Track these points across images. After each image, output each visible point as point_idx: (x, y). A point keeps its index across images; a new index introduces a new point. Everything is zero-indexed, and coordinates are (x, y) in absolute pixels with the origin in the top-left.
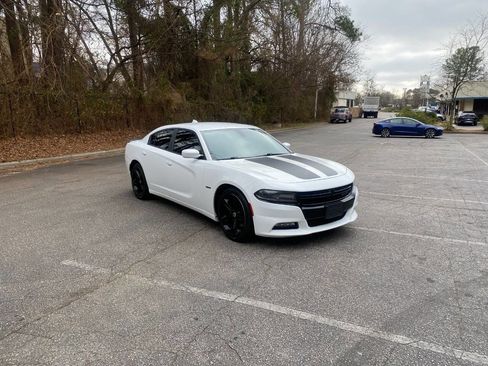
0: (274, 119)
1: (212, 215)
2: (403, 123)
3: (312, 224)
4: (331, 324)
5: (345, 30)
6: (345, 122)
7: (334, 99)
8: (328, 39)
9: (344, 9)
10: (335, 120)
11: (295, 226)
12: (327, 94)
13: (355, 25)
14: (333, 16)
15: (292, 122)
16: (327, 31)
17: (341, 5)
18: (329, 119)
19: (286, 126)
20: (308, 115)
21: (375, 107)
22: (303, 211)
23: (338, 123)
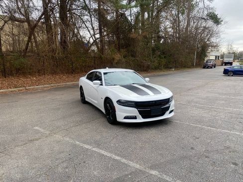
0: (170, 66)
1: (104, 111)
2: (241, 68)
3: (144, 117)
4: (126, 163)
5: (212, 19)
6: (211, 68)
7: (206, 56)
8: (204, 24)
9: (212, 9)
10: (206, 67)
11: (135, 118)
12: (202, 53)
13: (219, 17)
14: (206, 12)
15: (181, 68)
16: (203, 20)
17: (210, 7)
18: (203, 66)
19: (178, 70)
20: (190, 64)
21: (231, 60)
22: (138, 111)
23: (208, 68)
